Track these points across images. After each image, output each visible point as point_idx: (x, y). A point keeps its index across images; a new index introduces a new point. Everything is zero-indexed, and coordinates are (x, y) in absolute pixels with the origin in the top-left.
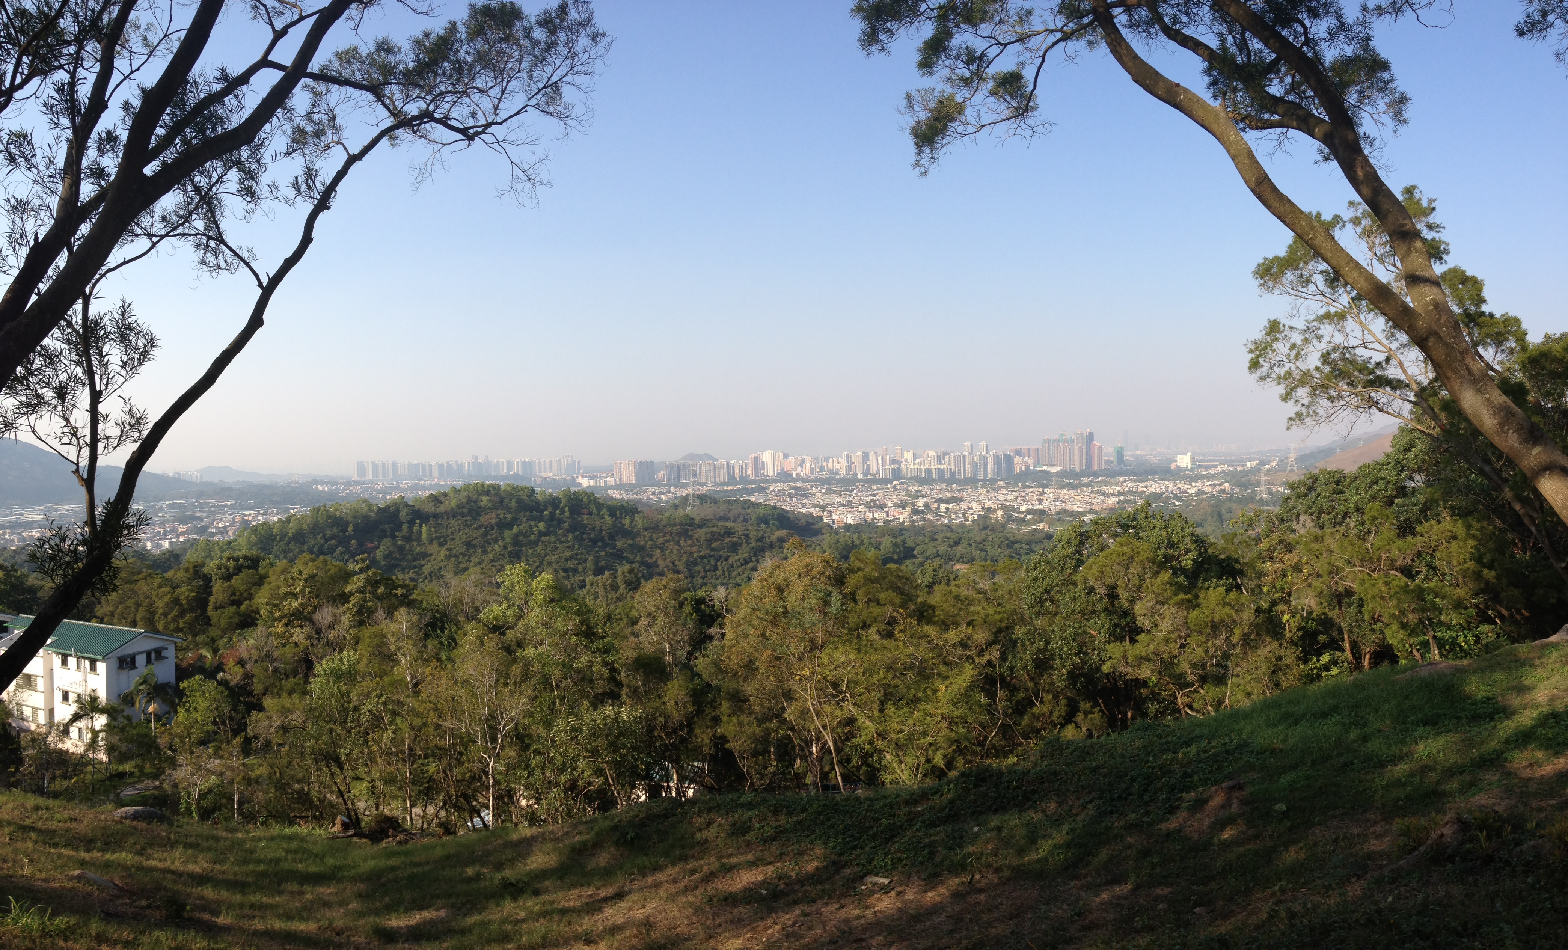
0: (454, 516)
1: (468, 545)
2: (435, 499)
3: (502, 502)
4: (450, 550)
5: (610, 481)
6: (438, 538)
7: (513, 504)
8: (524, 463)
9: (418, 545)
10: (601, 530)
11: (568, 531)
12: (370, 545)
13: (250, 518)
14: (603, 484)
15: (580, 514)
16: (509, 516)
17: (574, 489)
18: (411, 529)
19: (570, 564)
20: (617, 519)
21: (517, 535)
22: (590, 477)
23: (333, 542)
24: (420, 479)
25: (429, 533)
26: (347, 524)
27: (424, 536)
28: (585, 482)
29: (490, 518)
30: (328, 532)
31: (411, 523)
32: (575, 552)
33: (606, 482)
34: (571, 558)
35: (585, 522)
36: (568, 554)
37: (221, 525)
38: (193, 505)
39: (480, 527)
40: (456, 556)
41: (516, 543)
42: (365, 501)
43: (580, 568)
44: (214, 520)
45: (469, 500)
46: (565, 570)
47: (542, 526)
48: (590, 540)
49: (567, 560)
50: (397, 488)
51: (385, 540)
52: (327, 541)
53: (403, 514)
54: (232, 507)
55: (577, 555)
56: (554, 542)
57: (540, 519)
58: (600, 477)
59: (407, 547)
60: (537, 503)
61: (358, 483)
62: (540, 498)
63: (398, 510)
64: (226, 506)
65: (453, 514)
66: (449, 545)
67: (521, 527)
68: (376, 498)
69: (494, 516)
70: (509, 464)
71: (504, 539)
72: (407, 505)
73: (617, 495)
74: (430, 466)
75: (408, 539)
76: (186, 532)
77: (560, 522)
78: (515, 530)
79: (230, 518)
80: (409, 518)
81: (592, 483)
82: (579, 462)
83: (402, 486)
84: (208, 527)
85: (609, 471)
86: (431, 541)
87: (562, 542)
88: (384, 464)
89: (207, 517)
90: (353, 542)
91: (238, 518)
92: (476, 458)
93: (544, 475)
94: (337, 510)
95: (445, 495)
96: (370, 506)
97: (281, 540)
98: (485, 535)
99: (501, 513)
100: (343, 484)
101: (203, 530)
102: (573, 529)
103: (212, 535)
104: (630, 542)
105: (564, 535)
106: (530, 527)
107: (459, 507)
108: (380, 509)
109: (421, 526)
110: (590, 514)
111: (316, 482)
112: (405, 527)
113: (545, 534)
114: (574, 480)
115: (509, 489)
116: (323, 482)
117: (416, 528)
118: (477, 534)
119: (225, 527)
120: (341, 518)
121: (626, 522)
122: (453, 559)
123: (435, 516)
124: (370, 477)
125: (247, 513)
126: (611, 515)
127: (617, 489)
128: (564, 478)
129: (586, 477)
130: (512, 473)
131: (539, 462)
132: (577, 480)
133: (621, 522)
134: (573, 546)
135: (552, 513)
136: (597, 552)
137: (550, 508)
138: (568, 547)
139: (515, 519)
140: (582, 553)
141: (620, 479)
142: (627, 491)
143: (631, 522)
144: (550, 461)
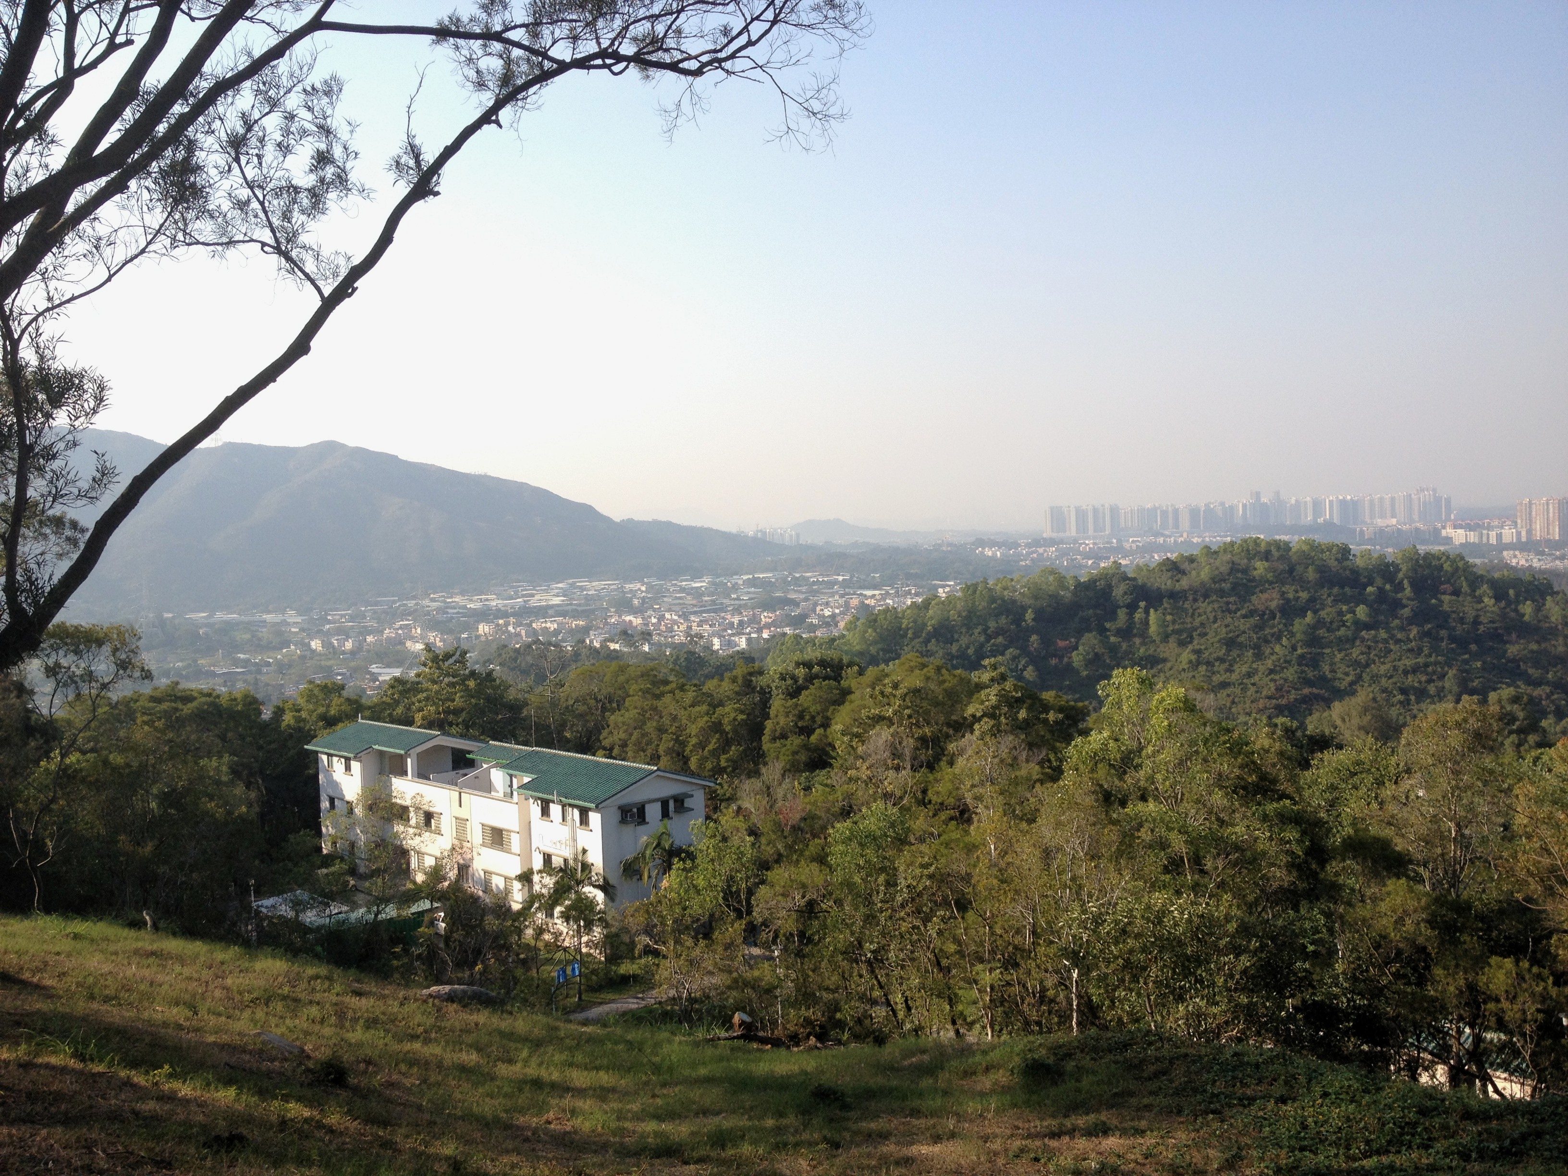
0: (1206, 596)
1: (1230, 643)
2: (1174, 568)
3: (1291, 570)
4: (1198, 652)
5: (1509, 534)
6: (1178, 632)
7: (1311, 574)
8: (1343, 503)
9: (1143, 644)
10: (1476, 622)
11: (1411, 621)
12: (1061, 644)
13: (872, 602)
14: (1493, 541)
15: (1435, 592)
16: (1304, 595)
17: (1422, 549)
18: (1131, 615)
19: (1411, 680)
20: (1509, 603)
21: (1314, 627)
22: (1469, 528)
23: (1000, 639)
24: (1157, 534)
25: (1163, 624)
26: (1024, 609)
27: (1153, 629)
28: (1459, 536)
29: (1267, 599)
30: (992, 624)
31: (1132, 607)
32: (1421, 660)
33: (1499, 536)
34: (1415, 670)
35: (1446, 607)
36: (1408, 662)
37: (827, 613)
38: (784, 580)
39: (1252, 613)
40: (1208, 663)
41: (1313, 641)
42: (1052, 572)
43: (1432, 689)
44: (816, 604)
45: (1234, 568)
46: (1404, 691)
47: (1361, 611)
48: (1452, 639)
49: (1406, 673)
50: (1119, 549)
51: (1087, 635)
52: (989, 638)
53: (1119, 591)
54: (845, 584)
55: (1426, 665)
56: (1385, 641)
57: (1361, 599)
58: (1490, 528)
59: (1124, 646)
60: (1355, 572)
61: (1052, 542)
62: (1360, 562)
63: (1110, 586)
64: (836, 582)
65: (1204, 593)
66: (1196, 644)
67: (1323, 614)
68: (1081, 566)
69: (1275, 594)
70: (1317, 505)
71: (1292, 634)
72: (1125, 578)
73: (1519, 560)
74: (1176, 512)
75: (1126, 633)
76: (774, 624)
77: (1397, 605)
78: (1309, 617)
79: (842, 601)
80: (1128, 599)
81: (1473, 537)
82: (1448, 501)
83: (1127, 546)
84: (806, 616)
85: (1508, 516)
86: (1166, 638)
87: (1398, 641)
88: (1095, 510)
89: (806, 600)
90: (1034, 637)
91: (855, 602)
92: (1258, 495)
93: (1380, 522)
94: (1005, 588)
95: (1191, 560)
96: (1061, 581)
97: (916, 635)
98: (1259, 628)
99: (1290, 591)
100: (1028, 545)
101: (799, 621)
102: (1419, 617)
103: (813, 628)
104: (1534, 647)
105: (1402, 629)
106: (1341, 613)
107: (1214, 580)
108: (1079, 585)
109: (1147, 612)
110: (1456, 593)
111: (981, 542)
112: (1122, 614)
113: (1368, 627)
114: (1437, 532)
115: (1305, 548)
116: (992, 544)
117: (1138, 615)
118: (1244, 625)
119: (833, 616)
120: (1014, 602)
121: (1527, 609)
122: (1202, 669)
123: (1173, 595)
124: (1072, 532)
125: (869, 593)
126: (1498, 598)
127: (1522, 550)
128: (1417, 529)
129: (1461, 527)
130: (1320, 520)
131: (1372, 502)
132: (1444, 533)
133: (1516, 611)
134: (1420, 650)
135: (1381, 590)
136: (1466, 662)
137: (1379, 581)
138: (1411, 650)
139: (1312, 600)
140: (1436, 663)
141: (1529, 532)
142: (1542, 553)
143: (1538, 609)
144: (1393, 499)
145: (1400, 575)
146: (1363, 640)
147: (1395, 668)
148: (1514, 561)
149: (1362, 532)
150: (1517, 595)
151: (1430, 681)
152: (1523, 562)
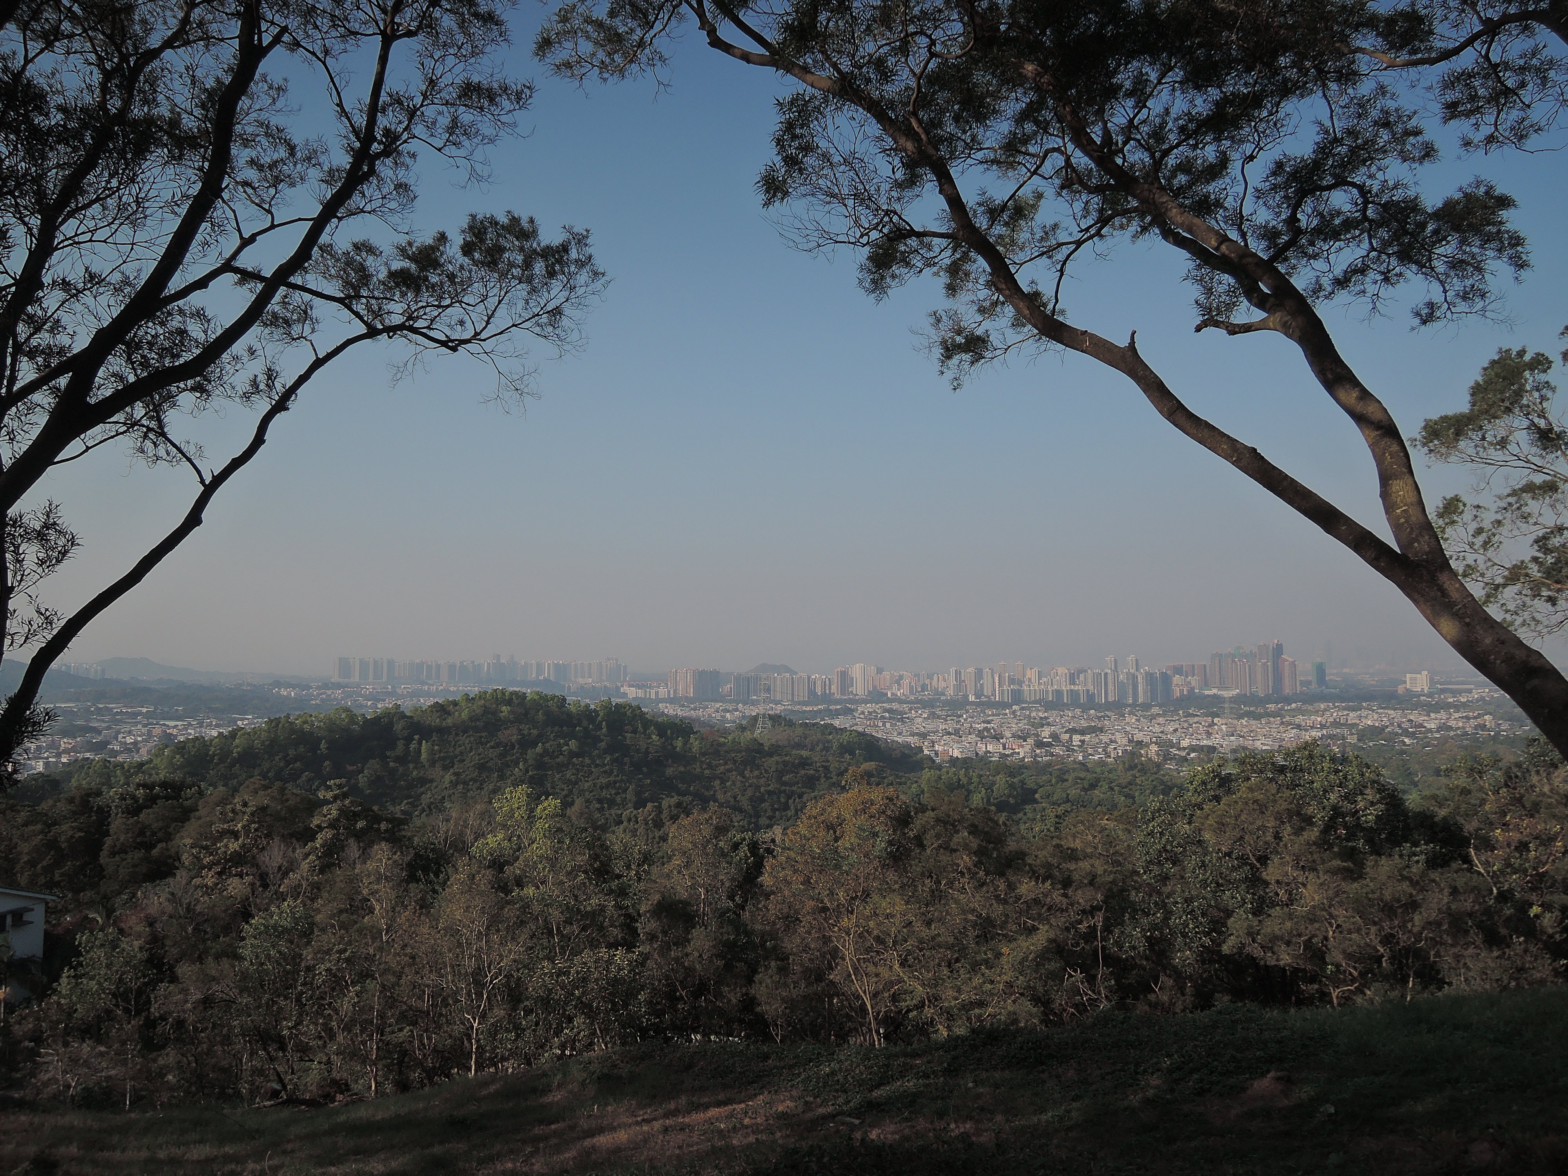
0: (465, 732)
1: (482, 767)
2: (441, 709)
3: (526, 714)
4: (456, 774)
5: (663, 692)
6: (443, 759)
7: (540, 716)
8: (557, 666)
9: (415, 768)
10: (647, 752)
11: (606, 751)
12: (350, 768)
13: (175, 732)
14: (653, 696)
15: (621, 731)
16: (535, 732)
17: (615, 701)
18: (407, 745)
20: (667, 740)
21: (542, 756)
22: (638, 687)
23: (298, 764)
24: (423, 683)
25: (432, 752)
26: (319, 740)
27: (424, 756)
28: (632, 694)
29: (510, 735)
30: (292, 752)
31: (409, 740)
32: (612, 779)
33: (657, 693)
34: (607, 786)
35: (628, 742)
36: (603, 780)
37: (129, 740)
38: (87, 710)
39: (498, 745)
40: (465, 783)
41: (540, 765)
42: (347, 710)
43: (618, 799)
44: (119, 732)
45: (486, 710)
46: (600, 801)
47: (573, 744)
48: (632, 764)
49: (602, 788)
50: (393, 694)
51: (371, 761)
52: (288, 763)
53: (399, 727)
54: (148, 715)
55: (615, 782)
56: (589, 766)
57: (572, 736)
58: (651, 687)
59: (401, 769)
60: (570, 715)
61: (338, 686)
62: (573, 709)
63: (391, 724)
64: (141, 713)
65: (464, 728)
66: (456, 768)
67: (547, 745)
68: (361, 706)
69: (515, 731)
70: (539, 667)
71: (525, 760)
72: (403, 716)
73: (670, 710)
74: (438, 666)
75: (402, 760)
76: (74, 749)
77: (598, 740)
78: (539, 748)
79: (144, 730)
80: (406, 733)
81: (640, 693)
82: (625, 667)
83: (399, 691)
84: (109, 743)
85: (662, 680)
86: (433, 763)
87: (597, 766)
88: (375, 662)
89: (108, 728)
90: (327, 763)
91: (157, 731)
92: (498, 657)
93: (581, 681)
94: (305, 722)
95: (455, 703)
96: (352, 717)
97: (222, 760)
98: (502, 756)
99: (525, 728)
100: (318, 688)
101: (100, 747)
102: (610, 749)
103: (114, 753)
104: (682, 769)
105: (600, 757)
106: (559, 746)
107: (471, 719)
108: (366, 721)
109: (420, 743)
110: (635, 731)
111: (278, 684)
112: (400, 744)
113: (577, 755)
114: (618, 688)
115: (536, 697)
116: (288, 685)
117: (413, 746)
118: (492, 753)
119: (135, 743)
120: (311, 733)
121: (679, 743)
122: (460, 787)
123: (441, 731)
124: (356, 678)
125: (172, 723)
126: (660, 735)
127: (671, 703)
128: (605, 686)
129: (633, 686)
130: (541, 678)
131: (576, 665)
132: (622, 690)
133: (671, 744)
134: (612, 772)
135: (586, 729)
136: (640, 780)
137: (585, 723)
138: (605, 772)
139: (540, 736)
140: (622, 781)
141: (675, 691)
142: (683, 706)
143: (685, 744)
144: (590, 665)
145: (599, 718)
146: (574, 764)
147: (594, 784)
148: (666, 711)
149: (569, 687)
150: (672, 733)
151: (617, 794)
152: (671, 712)
